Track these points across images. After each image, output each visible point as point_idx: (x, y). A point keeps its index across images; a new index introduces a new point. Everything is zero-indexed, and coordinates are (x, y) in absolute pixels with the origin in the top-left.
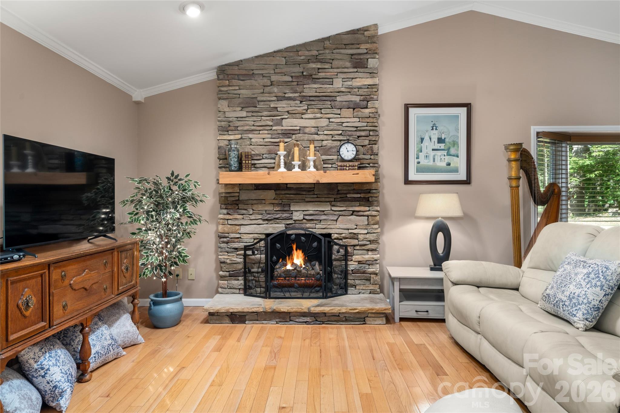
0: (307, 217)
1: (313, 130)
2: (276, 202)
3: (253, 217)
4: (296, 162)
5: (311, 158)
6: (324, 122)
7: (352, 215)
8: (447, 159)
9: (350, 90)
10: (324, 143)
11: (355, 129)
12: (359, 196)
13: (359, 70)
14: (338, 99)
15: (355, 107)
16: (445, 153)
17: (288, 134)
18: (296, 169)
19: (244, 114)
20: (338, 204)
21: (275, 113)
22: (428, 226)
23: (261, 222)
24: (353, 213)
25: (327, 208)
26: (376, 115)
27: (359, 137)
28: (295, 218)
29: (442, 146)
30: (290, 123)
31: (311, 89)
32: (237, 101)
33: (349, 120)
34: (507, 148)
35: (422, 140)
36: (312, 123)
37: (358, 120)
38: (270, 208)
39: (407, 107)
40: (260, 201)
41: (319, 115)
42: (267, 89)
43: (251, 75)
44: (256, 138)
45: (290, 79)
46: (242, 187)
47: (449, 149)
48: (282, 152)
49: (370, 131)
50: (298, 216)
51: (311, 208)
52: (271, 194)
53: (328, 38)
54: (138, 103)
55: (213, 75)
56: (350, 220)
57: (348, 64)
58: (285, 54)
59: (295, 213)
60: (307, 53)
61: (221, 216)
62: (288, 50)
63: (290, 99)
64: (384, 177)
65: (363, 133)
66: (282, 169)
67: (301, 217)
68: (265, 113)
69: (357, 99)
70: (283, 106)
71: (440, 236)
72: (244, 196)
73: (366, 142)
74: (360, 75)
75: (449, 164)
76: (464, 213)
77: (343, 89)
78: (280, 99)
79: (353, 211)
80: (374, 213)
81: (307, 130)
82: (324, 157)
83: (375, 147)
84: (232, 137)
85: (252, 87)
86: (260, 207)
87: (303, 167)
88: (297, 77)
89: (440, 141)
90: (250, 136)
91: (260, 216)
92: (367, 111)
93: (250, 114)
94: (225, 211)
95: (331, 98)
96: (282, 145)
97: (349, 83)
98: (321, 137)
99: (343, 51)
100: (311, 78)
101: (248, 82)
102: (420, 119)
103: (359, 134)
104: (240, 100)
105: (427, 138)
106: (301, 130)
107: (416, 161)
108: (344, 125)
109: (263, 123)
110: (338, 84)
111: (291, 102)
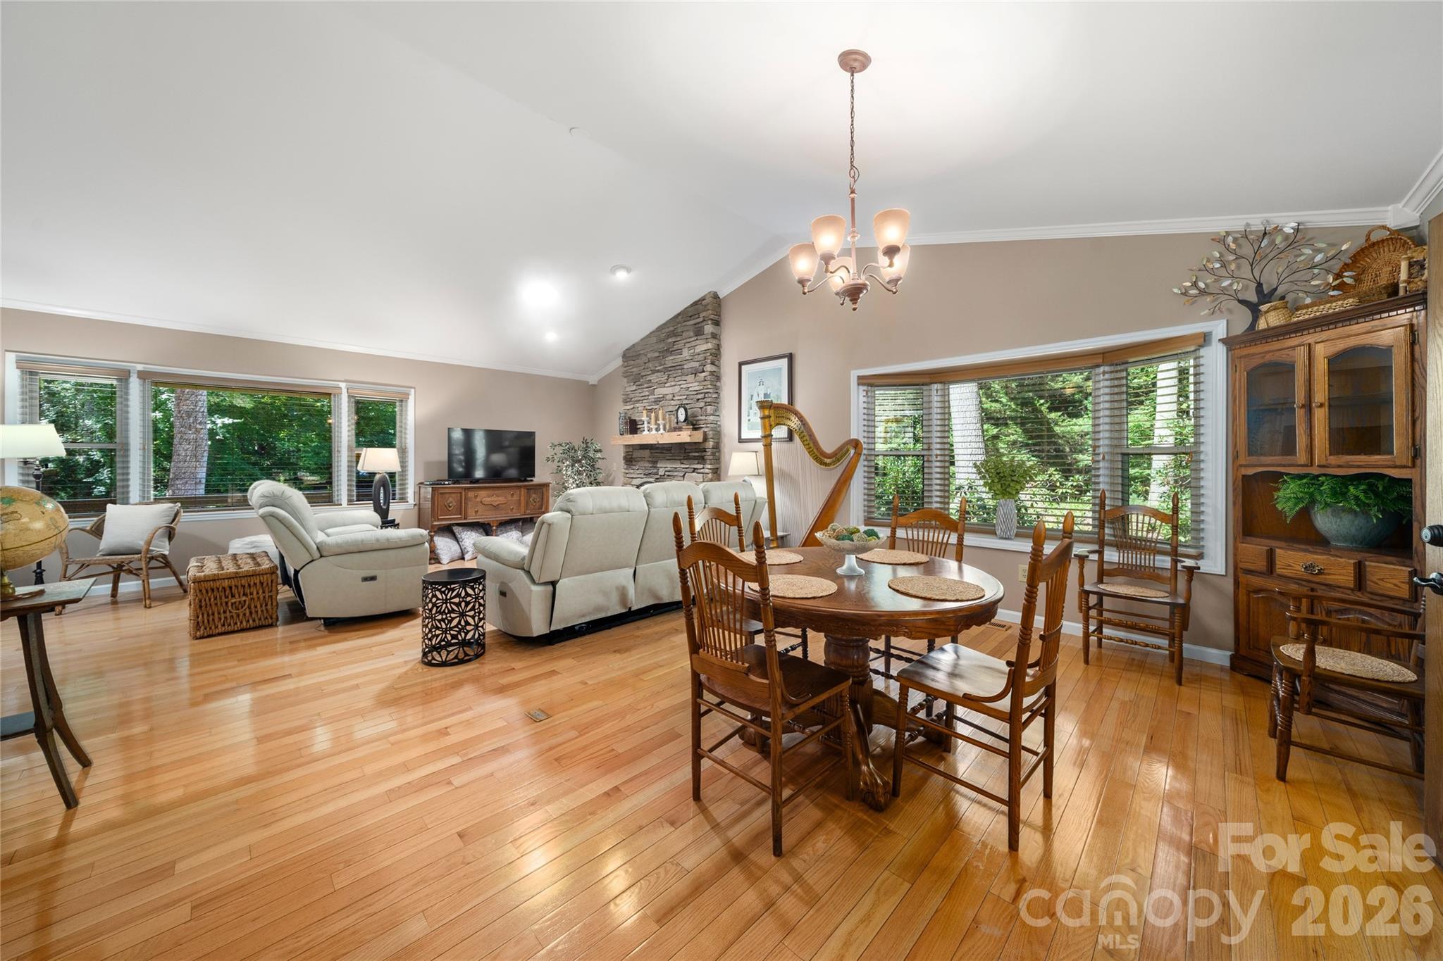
0: (667, 473)
1: (671, 396)
2: (651, 459)
3: (638, 472)
4: (653, 426)
5: (661, 422)
6: (677, 389)
7: (693, 472)
9: (692, 357)
10: (677, 407)
11: (695, 393)
12: (697, 454)
13: (699, 337)
14: (685, 367)
15: (696, 372)
17: (657, 401)
18: (654, 432)
19: (635, 388)
20: (685, 462)
21: (650, 385)
23: (643, 476)
25: (677, 465)
26: (710, 378)
27: (698, 400)
30: (660, 392)
31: (670, 360)
32: (632, 377)
33: (691, 385)
35: (752, 396)
36: (670, 390)
37: (697, 384)
38: (647, 464)
39: (741, 364)
40: (643, 459)
41: (673, 384)
42: (646, 365)
43: (638, 356)
44: (641, 407)
45: (657, 354)
46: (634, 447)
48: (646, 418)
49: (706, 393)
51: (669, 465)
52: (647, 453)
53: (679, 314)
54: (593, 385)
56: (692, 476)
57: (691, 333)
58: (657, 333)
59: (661, 470)
60: (669, 329)
61: (624, 471)
62: (659, 328)
63: (658, 371)
64: (725, 435)
66: (646, 432)
68: (646, 386)
69: (696, 364)
70: (654, 378)
72: (635, 454)
73: (703, 404)
74: (698, 342)
77: (688, 358)
78: (653, 372)
79: (695, 469)
80: (707, 471)
81: (668, 397)
83: (709, 408)
84: (628, 408)
85: (639, 365)
86: (641, 463)
88: (663, 352)
90: (638, 405)
91: (642, 472)
92: (703, 375)
93: (638, 387)
94: (626, 467)
95: (681, 367)
96: (646, 412)
97: (692, 351)
99: (690, 321)
100: (670, 350)
101: (637, 361)
103: (697, 397)
104: (634, 377)
106: (664, 397)
107: (748, 418)
108: (690, 389)
109: (645, 394)
110: (686, 354)
111: (659, 374)
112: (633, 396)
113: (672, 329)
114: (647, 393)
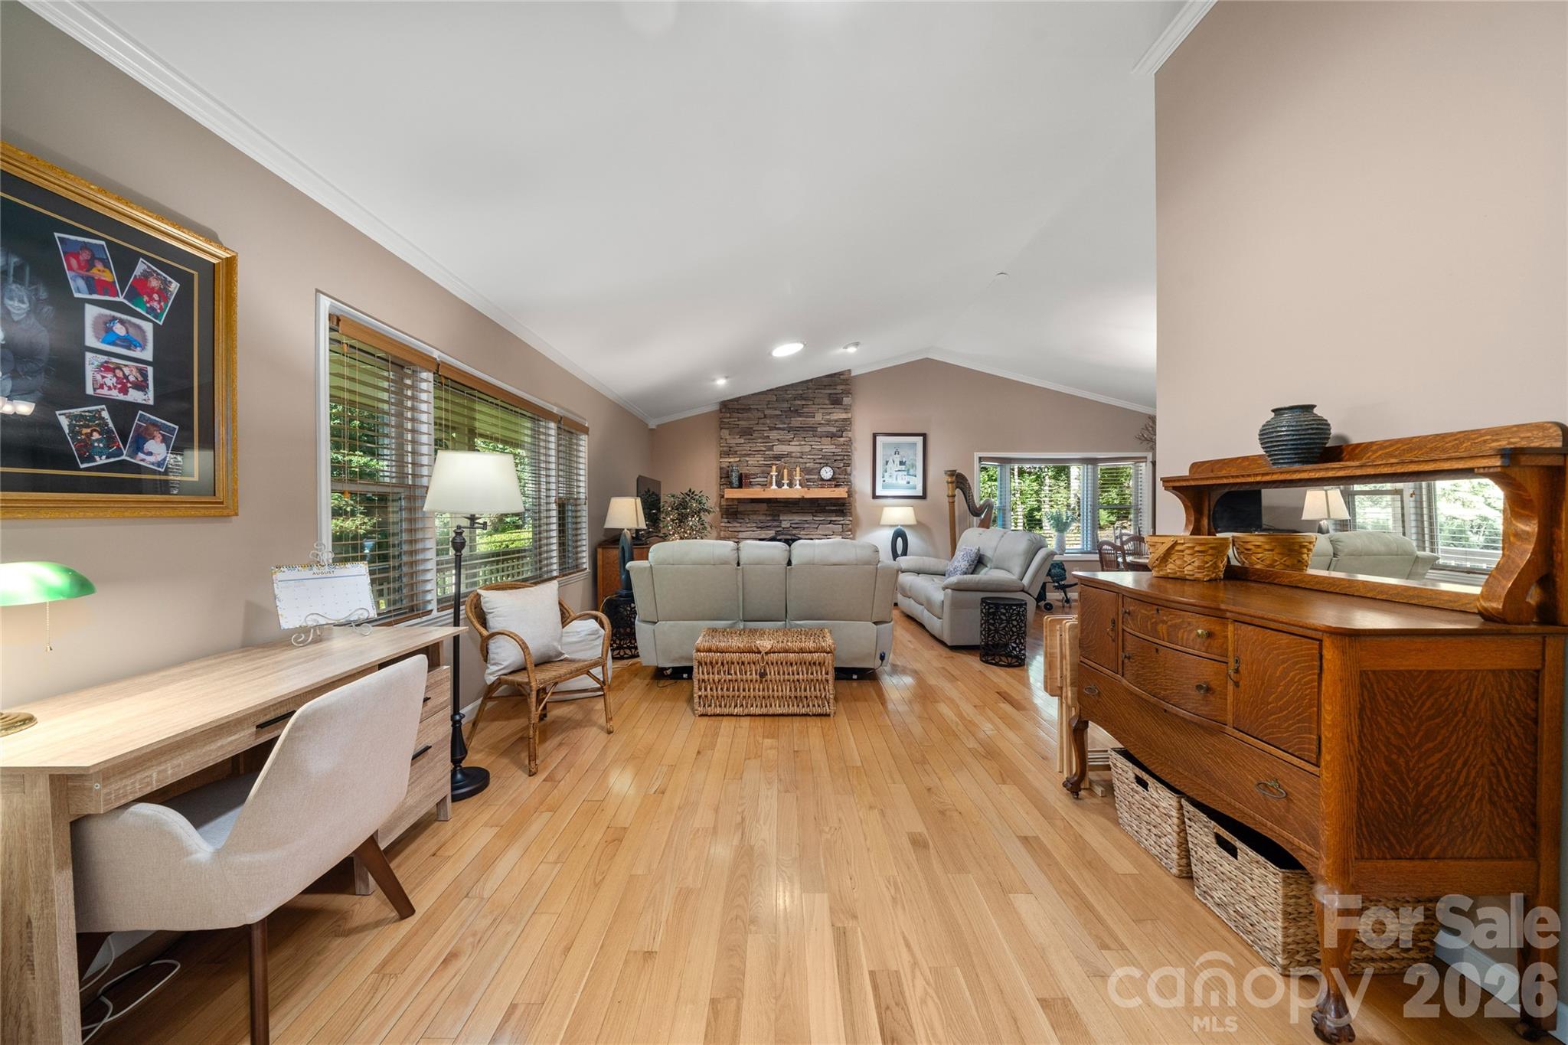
0: (793, 525)
1: (799, 455)
2: (768, 513)
3: (749, 525)
4: (785, 481)
5: (798, 478)
8: (908, 478)
9: (829, 423)
10: (808, 465)
11: (833, 454)
12: (835, 508)
13: (836, 406)
14: (819, 429)
15: (832, 436)
16: (906, 473)
17: (778, 457)
18: (786, 487)
19: (742, 441)
20: (818, 514)
21: (768, 440)
22: (890, 533)
23: (755, 529)
24: (831, 522)
25: (809, 518)
26: (849, 443)
27: (835, 460)
28: (783, 526)
29: (903, 467)
30: (779, 449)
31: (797, 421)
32: (737, 430)
33: (827, 447)
34: (946, 472)
35: (887, 462)
36: (798, 449)
37: (834, 446)
38: (763, 518)
39: (875, 436)
40: (755, 512)
41: (803, 443)
42: (761, 421)
43: (748, 409)
44: (752, 461)
45: (778, 412)
46: (739, 500)
47: (908, 470)
48: (774, 473)
49: (844, 455)
50: (785, 524)
51: (797, 518)
52: (764, 506)
53: (811, 380)
54: (652, 429)
55: (716, 407)
56: (828, 527)
57: (827, 402)
58: (776, 393)
59: (783, 522)
60: (793, 392)
61: (723, 524)
62: (777, 389)
63: (779, 429)
64: (856, 493)
65: (839, 458)
66: (774, 487)
67: (788, 525)
68: (760, 440)
69: (834, 430)
70: (774, 435)
71: (900, 540)
72: (741, 508)
73: (842, 465)
74: (837, 410)
75: (908, 483)
76: (917, 521)
77: (823, 422)
78: (771, 429)
80: (848, 522)
81: (794, 455)
82: (807, 477)
83: (849, 468)
84: (732, 460)
85: (748, 419)
86: (755, 517)
87: (791, 485)
88: (785, 412)
89: (902, 463)
90: (747, 459)
91: (755, 525)
92: (842, 439)
93: (747, 441)
94: (726, 520)
95: (813, 429)
96: (774, 467)
97: (828, 417)
98: (805, 461)
99: (822, 391)
100: (797, 412)
101: (745, 415)
102: (885, 445)
103: (835, 458)
104: (738, 430)
105: (891, 461)
106: (789, 455)
107: (882, 479)
108: (824, 450)
109: (758, 449)
110: (819, 417)
111: (780, 432)
112: (737, 449)
113: (801, 392)
114: (764, 449)
